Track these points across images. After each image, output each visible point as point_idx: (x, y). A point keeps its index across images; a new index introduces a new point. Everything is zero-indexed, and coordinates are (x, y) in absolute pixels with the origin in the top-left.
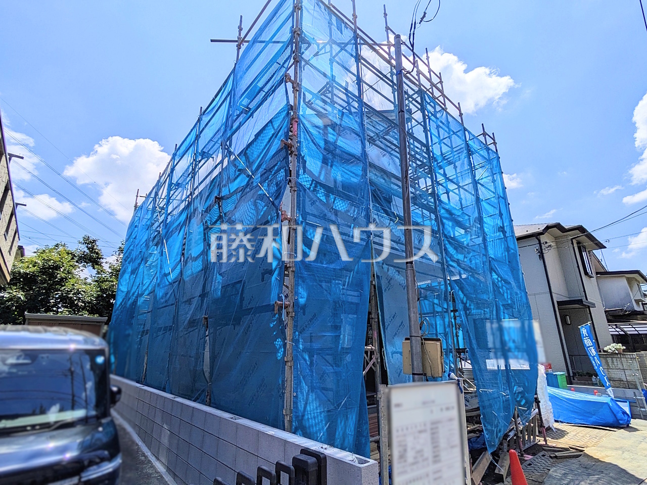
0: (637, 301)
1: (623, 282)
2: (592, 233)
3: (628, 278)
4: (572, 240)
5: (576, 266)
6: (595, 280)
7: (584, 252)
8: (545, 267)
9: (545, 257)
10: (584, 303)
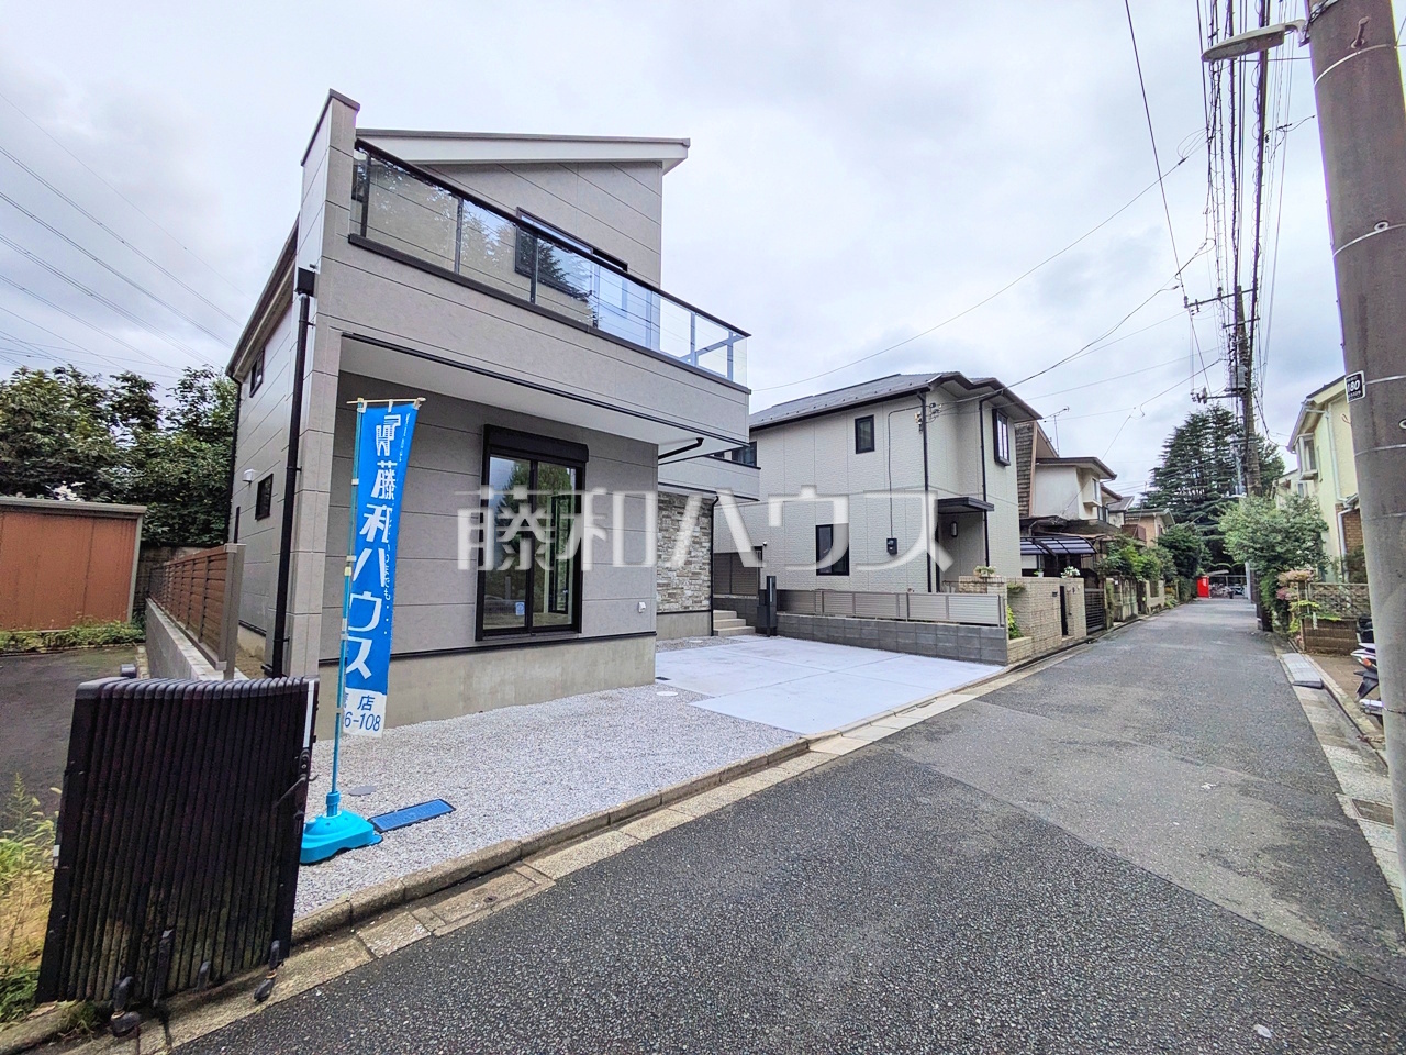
0: (1089, 507)
1: (1070, 479)
2: (1011, 389)
3: (1082, 469)
4: (981, 402)
5: (980, 445)
6: (1012, 469)
7: (999, 423)
8: (925, 444)
9: (928, 429)
10: (970, 503)
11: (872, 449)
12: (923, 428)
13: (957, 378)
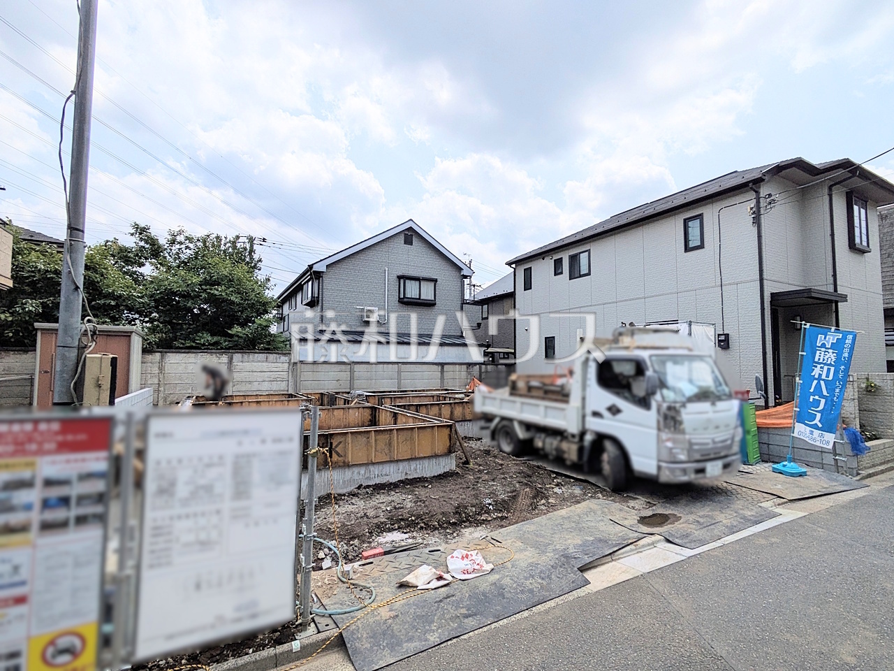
4: (830, 188)
5: (829, 232)
6: (874, 256)
7: (856, 208)
8: (760, 237)
9: (764, 220)
10: (815, 295)
11: (702, 247)
12: (757, 221)
13: (800, 164)
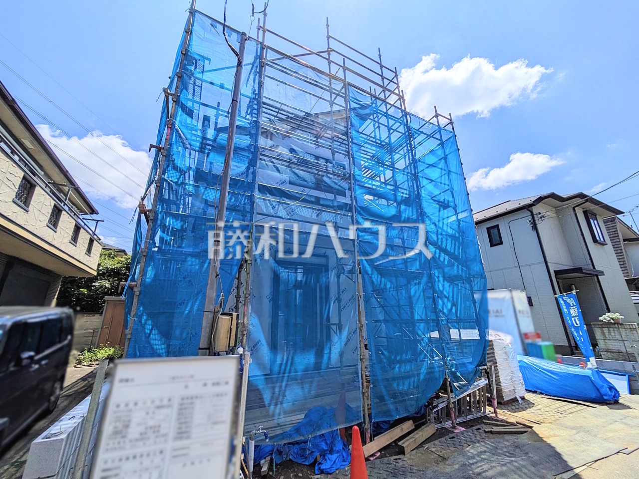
2: (595, 197)
4: (574, 208)
5: (580, 233)
6: (609, 247)
7: (591, 221)
8: (539, 237)
9: (539, 226)
10: (584, 271)
11: (501, 243)
12: (535, 227)
13: (553, 196)
